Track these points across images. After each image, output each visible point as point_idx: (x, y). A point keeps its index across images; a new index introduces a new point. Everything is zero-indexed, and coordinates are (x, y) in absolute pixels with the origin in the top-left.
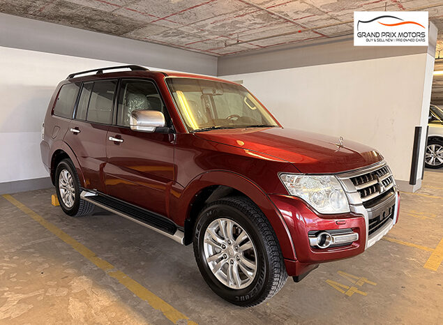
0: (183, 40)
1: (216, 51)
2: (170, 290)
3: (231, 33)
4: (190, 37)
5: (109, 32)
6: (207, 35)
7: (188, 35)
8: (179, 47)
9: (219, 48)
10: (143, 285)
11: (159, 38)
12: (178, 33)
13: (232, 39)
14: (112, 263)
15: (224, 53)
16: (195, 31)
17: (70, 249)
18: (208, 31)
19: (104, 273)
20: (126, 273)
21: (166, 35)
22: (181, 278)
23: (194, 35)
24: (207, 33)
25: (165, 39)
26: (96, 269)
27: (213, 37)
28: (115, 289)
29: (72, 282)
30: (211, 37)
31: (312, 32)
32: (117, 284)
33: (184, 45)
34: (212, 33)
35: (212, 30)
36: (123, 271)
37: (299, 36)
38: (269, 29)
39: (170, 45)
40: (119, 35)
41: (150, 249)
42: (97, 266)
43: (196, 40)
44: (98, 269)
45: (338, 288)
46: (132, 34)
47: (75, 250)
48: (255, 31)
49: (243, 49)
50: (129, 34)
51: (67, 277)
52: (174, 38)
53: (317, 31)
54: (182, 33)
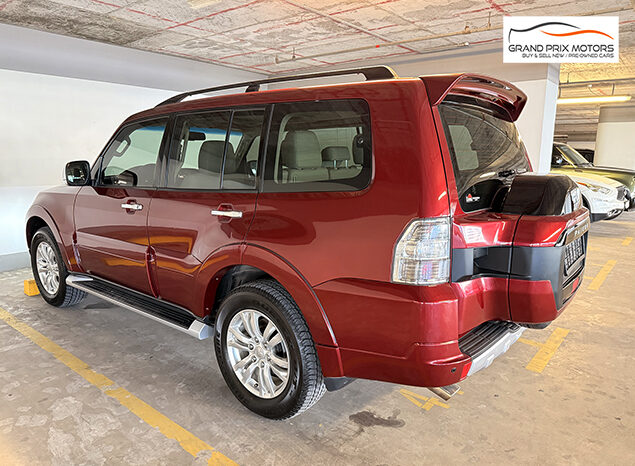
0: (215, 52)
1: (266, 68)
2: (190, 412)
3: (284, 45)
4: (226, 49)
5: (106, 41)
6: (250, 47)
7: (223, 46)
8: (210, 61)
9: (268, 64)
10: (154, 406)
11: (181, 50)
12: (208, 44)
13: (287, 53)
14: (111, 377)
15: (276, 71)
16: (232, 41)
17: (51, 358)
18: (250, 41)
19: (100, 392)
20: (131, 391)
21: (190, 45)
22: (207, 395)
23: (231, 47)
24: (249, 44)
25: (189, 51)
26: (88, 386)
27: (259, 49)
28: (115, 413)
29: (53, 406)
30: (257, 49)
31: (395, 46)
32: (117, 406)
33: (217, 59)
34: (256, 44)
35: (256, 40)
36: (127, 387)
37: (380, 51)
38: (336, 40)
39: (197, 59)
40: (121, 44)
41: (167, 355)
42: (89, 383)
43: (235, 52)
44: (91, 387)
45: (413, 401)
46: (139, 43)
47: (59, 360)
48: (317, 43)
49: (302, 66)
50: (135, 44)
51: (45, 399)
52: (201, 50)
53: (403, 45)
54: (214, 43)
